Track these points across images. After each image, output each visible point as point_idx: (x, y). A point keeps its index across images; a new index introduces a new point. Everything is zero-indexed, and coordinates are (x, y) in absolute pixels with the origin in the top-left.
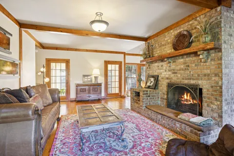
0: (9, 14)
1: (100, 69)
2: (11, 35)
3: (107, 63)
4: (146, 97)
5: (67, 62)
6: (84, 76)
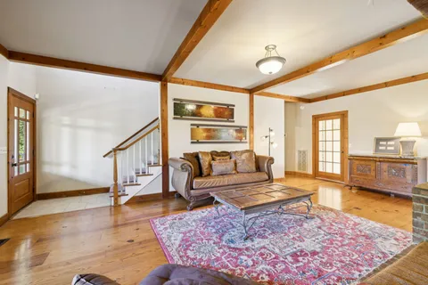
1: (419, 123)
2: (234, 106)
4: (427, 210)
5: (343, 116)
6: (378, 141)
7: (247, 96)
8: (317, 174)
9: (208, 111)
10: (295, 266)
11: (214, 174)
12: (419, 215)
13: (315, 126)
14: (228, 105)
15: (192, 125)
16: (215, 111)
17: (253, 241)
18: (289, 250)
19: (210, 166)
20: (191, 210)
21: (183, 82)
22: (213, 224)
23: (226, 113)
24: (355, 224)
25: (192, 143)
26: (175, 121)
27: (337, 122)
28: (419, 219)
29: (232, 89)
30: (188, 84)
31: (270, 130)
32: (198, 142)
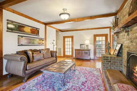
0: (39, 21)
1: (89, 41)
2: (39, 29)
3: (95, 36)
4: (107, 61)
5: (72, 37)
6: (81, 45)
7: (44, 26)
8: (65, 56)
9: (27, 30)
10: (86, 88)
11: (35, 60)
12: (105, 63)
13: (64, 40)
14: (37, 28)
15: (18, 36)
16: (31, 30)
17: (67, 85)
18: (80, 84)
19: (33, 57)
20: (26, 81)
21: (14, 12)
22: (44, 84)
23: (36, 32)
24: (86, 69)
25: (18, 45)
26: (8, 32)
27: (71, 39)
28: (105, 64)
29: (39, 22)
30: (16, 13)
31: (54, 41)
32: (22, 45)
